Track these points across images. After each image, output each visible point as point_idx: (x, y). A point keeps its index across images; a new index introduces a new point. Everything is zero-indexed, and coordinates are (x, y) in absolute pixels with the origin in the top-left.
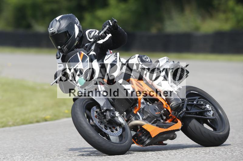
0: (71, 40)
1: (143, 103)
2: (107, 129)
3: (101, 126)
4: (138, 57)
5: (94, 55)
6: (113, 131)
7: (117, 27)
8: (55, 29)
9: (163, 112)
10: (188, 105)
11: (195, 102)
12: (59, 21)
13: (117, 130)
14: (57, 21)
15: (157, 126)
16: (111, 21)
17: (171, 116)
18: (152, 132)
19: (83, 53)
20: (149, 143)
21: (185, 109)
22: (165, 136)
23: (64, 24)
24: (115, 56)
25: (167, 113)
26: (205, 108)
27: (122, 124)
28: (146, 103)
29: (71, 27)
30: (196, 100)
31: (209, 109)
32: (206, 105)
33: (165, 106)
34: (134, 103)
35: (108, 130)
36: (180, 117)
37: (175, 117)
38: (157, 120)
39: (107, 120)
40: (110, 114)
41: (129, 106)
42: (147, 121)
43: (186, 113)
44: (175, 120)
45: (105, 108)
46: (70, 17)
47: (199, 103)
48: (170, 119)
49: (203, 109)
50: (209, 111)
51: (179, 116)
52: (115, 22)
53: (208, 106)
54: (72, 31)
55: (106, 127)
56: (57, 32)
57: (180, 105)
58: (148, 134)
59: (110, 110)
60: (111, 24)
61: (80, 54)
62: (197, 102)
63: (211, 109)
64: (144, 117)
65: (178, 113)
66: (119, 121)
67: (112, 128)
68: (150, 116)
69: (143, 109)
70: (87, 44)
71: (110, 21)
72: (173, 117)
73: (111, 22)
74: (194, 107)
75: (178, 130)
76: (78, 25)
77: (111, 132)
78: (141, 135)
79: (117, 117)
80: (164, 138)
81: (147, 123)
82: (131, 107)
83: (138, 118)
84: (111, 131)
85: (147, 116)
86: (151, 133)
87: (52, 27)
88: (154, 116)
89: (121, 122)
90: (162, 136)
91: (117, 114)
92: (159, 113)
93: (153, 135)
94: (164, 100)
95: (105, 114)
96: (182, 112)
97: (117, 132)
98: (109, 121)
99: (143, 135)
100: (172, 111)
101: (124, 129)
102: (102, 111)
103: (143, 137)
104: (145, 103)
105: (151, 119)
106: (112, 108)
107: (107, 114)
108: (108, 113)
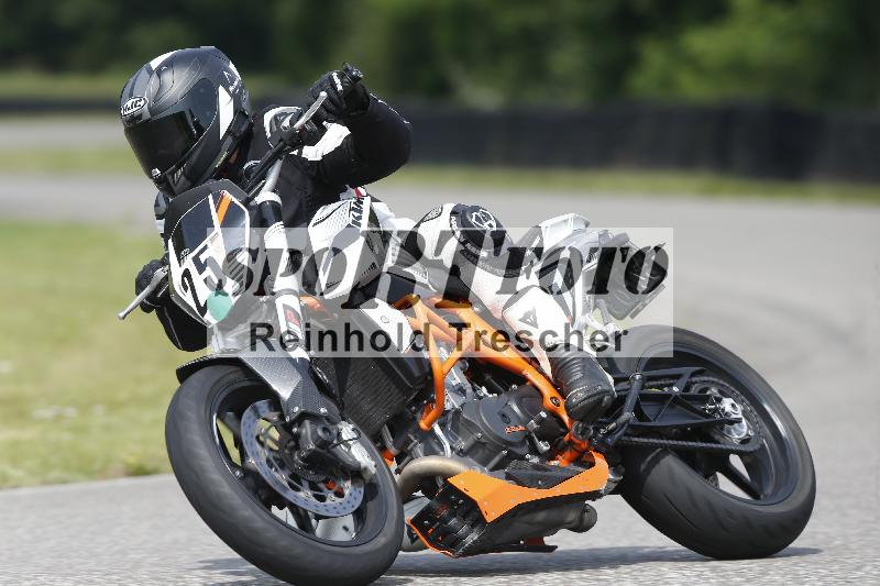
0: (202, 145)
1: (460, 391)
2: (298, 490)
3: (277, 475)
4: (453, 213)
5: (273, 203)
6: (322, 499)
7: (368, 97)
8: (142, 103)
9: (535, 426)
10: (643, 397)
11: (675, 389)
12: (159, 72)
13: (340, 494)
14: (150, 72)
15: (509, 477)
16: (341, 76)
17: (570, 441)
18: (485, 503)
19: (228, 197)
20: (474, 542)
21: (628, 415)
22: (541, 516)
23: (176, 84)
24: (353, 209)
25: (552, 430)
26: (716, 410)
27: (366, 469)
28: (474, 390)
29: (203, 96)
30: (683, 381)
31: (734, 416)
32: (719, 400)
33: (549, 403)
34: (421, 391)
35: (301, 494)
36: (607, 445)
37: (584, 446)
38: (511, 457)
39: (304, 454)
40: (314, 432)
41: (401, 400)
42: (471, 460)
43: (634, 430)
44: (584, 458)
45: (297, 409)
46: (203, 58)
47: (694, 390)
48: (567, 454)
49: (707, 416)
50: (732, 422)
51: (602, 441)
52: (356, 79)
53: (727, 404)
54: (208, 113)
55: (296, 481)
56: (147, 115)
57: (601, 400)
58: (469, 508)
59: (315, 418)
60: (340, 88)
61: (218, 199)
62: (687, 388)
63: (740, 416)
64: (463, 445)
65: (597, 430)
66: (353, 457)
67: (322, 486)
68: (483, 440)
69: (457, 413)
70: (252, 163)
71: (335, 75)
72: (580, 445)
73: (337, 81)
74: (671, 406)
75: (595, 495)
76: (231, 89)
77: (313, 499)
78: (445, 513)
79: (345, 443)
80: (539, 523)
81: (470, 466)
82: (409, 406)
83: (437, 448)
84: (315, 496)
85: (471, 441)
86: (483, 507)
87: (131, 95)
88: (500, 439)
89: (359, 463)
90: (527, 518)
91: (347, 431)
92: (521, 428)
93: (491, 515)
94: (548, 378)
95: (295, 430)
96: (614, 424)
97: (339, 500)
98: (308, 456)
99: (453, 515)
100: (576, 423)
101: (371, 490)
102: (287, 420)
103: (453, 522)
104: (469, 390)
105: (487, 451)
106: (323, 410)
107: (304, 431)
108: (307, 429)
